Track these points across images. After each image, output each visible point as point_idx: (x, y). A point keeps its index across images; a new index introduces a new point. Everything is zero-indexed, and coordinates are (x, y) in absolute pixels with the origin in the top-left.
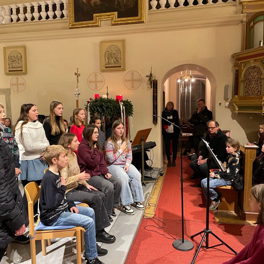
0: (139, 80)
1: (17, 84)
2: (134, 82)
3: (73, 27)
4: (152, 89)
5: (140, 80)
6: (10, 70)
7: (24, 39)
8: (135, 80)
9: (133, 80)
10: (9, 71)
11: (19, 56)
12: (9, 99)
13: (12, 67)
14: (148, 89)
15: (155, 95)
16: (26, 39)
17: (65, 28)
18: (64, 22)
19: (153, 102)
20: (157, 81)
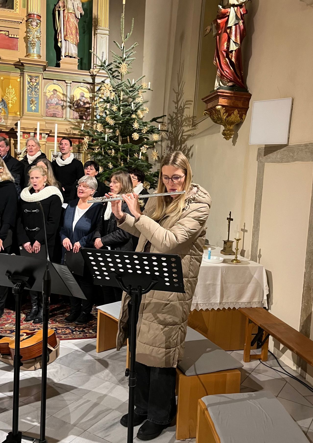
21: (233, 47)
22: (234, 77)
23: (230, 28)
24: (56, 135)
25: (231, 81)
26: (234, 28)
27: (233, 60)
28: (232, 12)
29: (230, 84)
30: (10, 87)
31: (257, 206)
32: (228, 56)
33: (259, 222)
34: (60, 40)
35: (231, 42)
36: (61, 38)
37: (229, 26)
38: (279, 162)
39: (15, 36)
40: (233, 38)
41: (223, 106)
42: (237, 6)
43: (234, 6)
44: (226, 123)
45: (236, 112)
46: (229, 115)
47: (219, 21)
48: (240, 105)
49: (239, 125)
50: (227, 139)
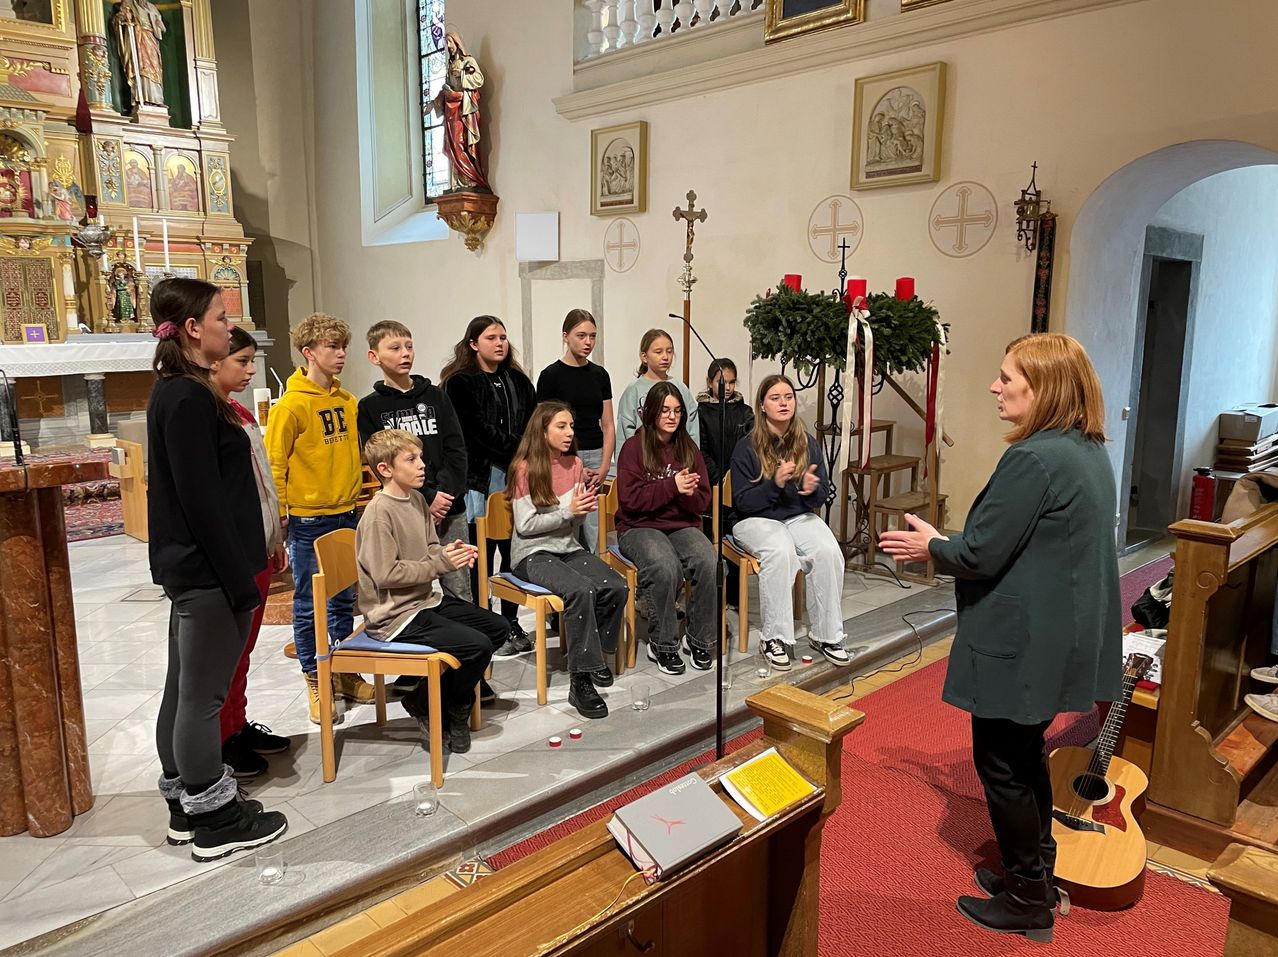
0: (987, 219)
1: (621, 246)
2: (969, 228)
3: (777, 36)
4: (1035, 252)
5: (989, 219)
6: (604, 200)
7: (641, 99)
8: (974, 220)
9: (963, 220)
10: (602, 205)
11: (629, 154)
12: (601, 291)
13: (609, 193)
14: (1018, 254)
15: (1044, 278)
16: (646, 98)
17: (754, 46)
18: (751, 23)
19: (1035, 305)
20: (1054, 220)
21: (472, 141)
22: (476, 176)
23: (466, 116)
24: (166, 240)
25: (472, 180)
26: (470, 116)
27: (474, 155)
28: (466, 97)
29: (474, 184)
30: (62, 158)
31: (526, 329)
32: (466, 150)
33: (531, 346)
34: (131, 75)
35: (470, 134)
36: (133, 72)
37: (465, 114)
38: (549, 279)
39: (63, 72)
40: (471, 129)
41: (469, 212)
42: (471, 91)
43: (467, 90)
44: (472, 231)
45: (483, 218)
46: (476, 222)
47: (450, 105)
48: (487, 211)
49: (484, 233)
50: (472, 250)
